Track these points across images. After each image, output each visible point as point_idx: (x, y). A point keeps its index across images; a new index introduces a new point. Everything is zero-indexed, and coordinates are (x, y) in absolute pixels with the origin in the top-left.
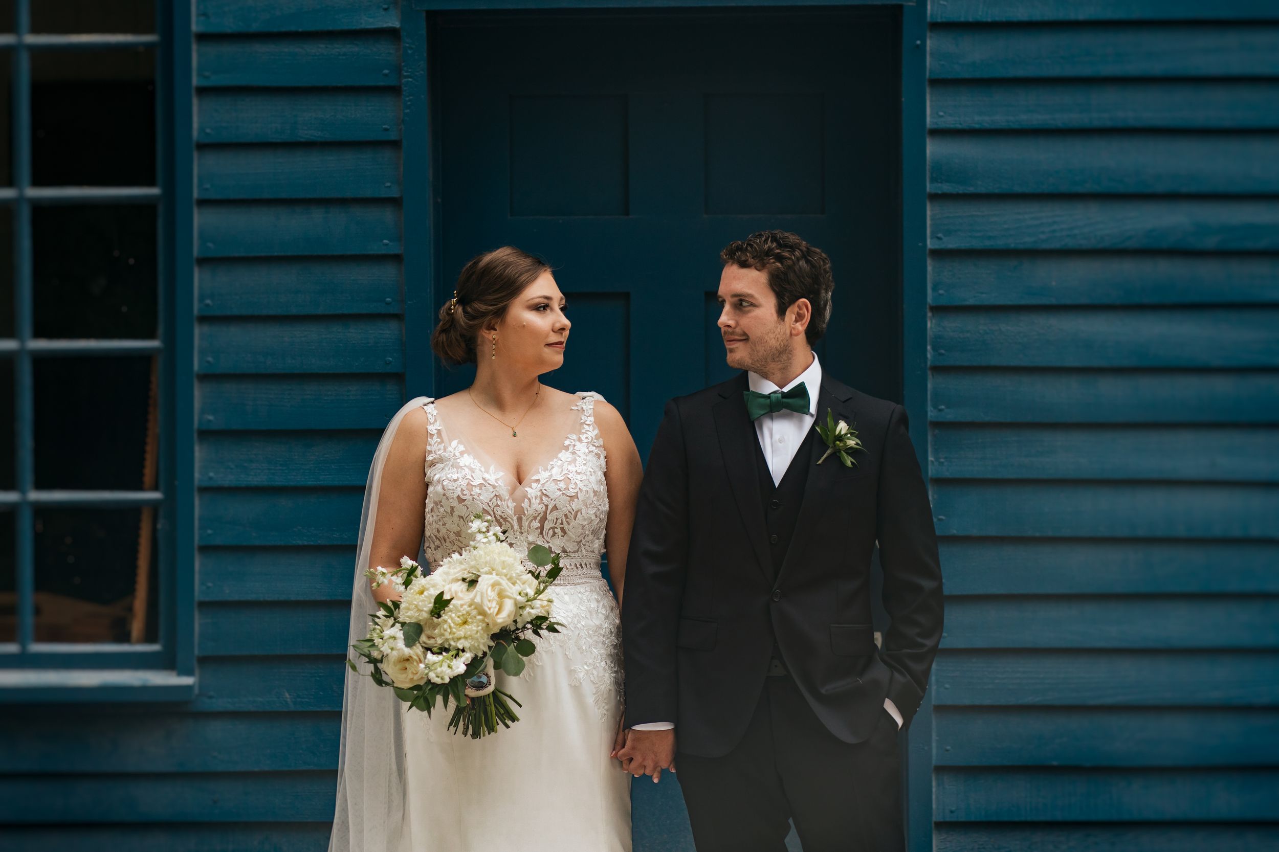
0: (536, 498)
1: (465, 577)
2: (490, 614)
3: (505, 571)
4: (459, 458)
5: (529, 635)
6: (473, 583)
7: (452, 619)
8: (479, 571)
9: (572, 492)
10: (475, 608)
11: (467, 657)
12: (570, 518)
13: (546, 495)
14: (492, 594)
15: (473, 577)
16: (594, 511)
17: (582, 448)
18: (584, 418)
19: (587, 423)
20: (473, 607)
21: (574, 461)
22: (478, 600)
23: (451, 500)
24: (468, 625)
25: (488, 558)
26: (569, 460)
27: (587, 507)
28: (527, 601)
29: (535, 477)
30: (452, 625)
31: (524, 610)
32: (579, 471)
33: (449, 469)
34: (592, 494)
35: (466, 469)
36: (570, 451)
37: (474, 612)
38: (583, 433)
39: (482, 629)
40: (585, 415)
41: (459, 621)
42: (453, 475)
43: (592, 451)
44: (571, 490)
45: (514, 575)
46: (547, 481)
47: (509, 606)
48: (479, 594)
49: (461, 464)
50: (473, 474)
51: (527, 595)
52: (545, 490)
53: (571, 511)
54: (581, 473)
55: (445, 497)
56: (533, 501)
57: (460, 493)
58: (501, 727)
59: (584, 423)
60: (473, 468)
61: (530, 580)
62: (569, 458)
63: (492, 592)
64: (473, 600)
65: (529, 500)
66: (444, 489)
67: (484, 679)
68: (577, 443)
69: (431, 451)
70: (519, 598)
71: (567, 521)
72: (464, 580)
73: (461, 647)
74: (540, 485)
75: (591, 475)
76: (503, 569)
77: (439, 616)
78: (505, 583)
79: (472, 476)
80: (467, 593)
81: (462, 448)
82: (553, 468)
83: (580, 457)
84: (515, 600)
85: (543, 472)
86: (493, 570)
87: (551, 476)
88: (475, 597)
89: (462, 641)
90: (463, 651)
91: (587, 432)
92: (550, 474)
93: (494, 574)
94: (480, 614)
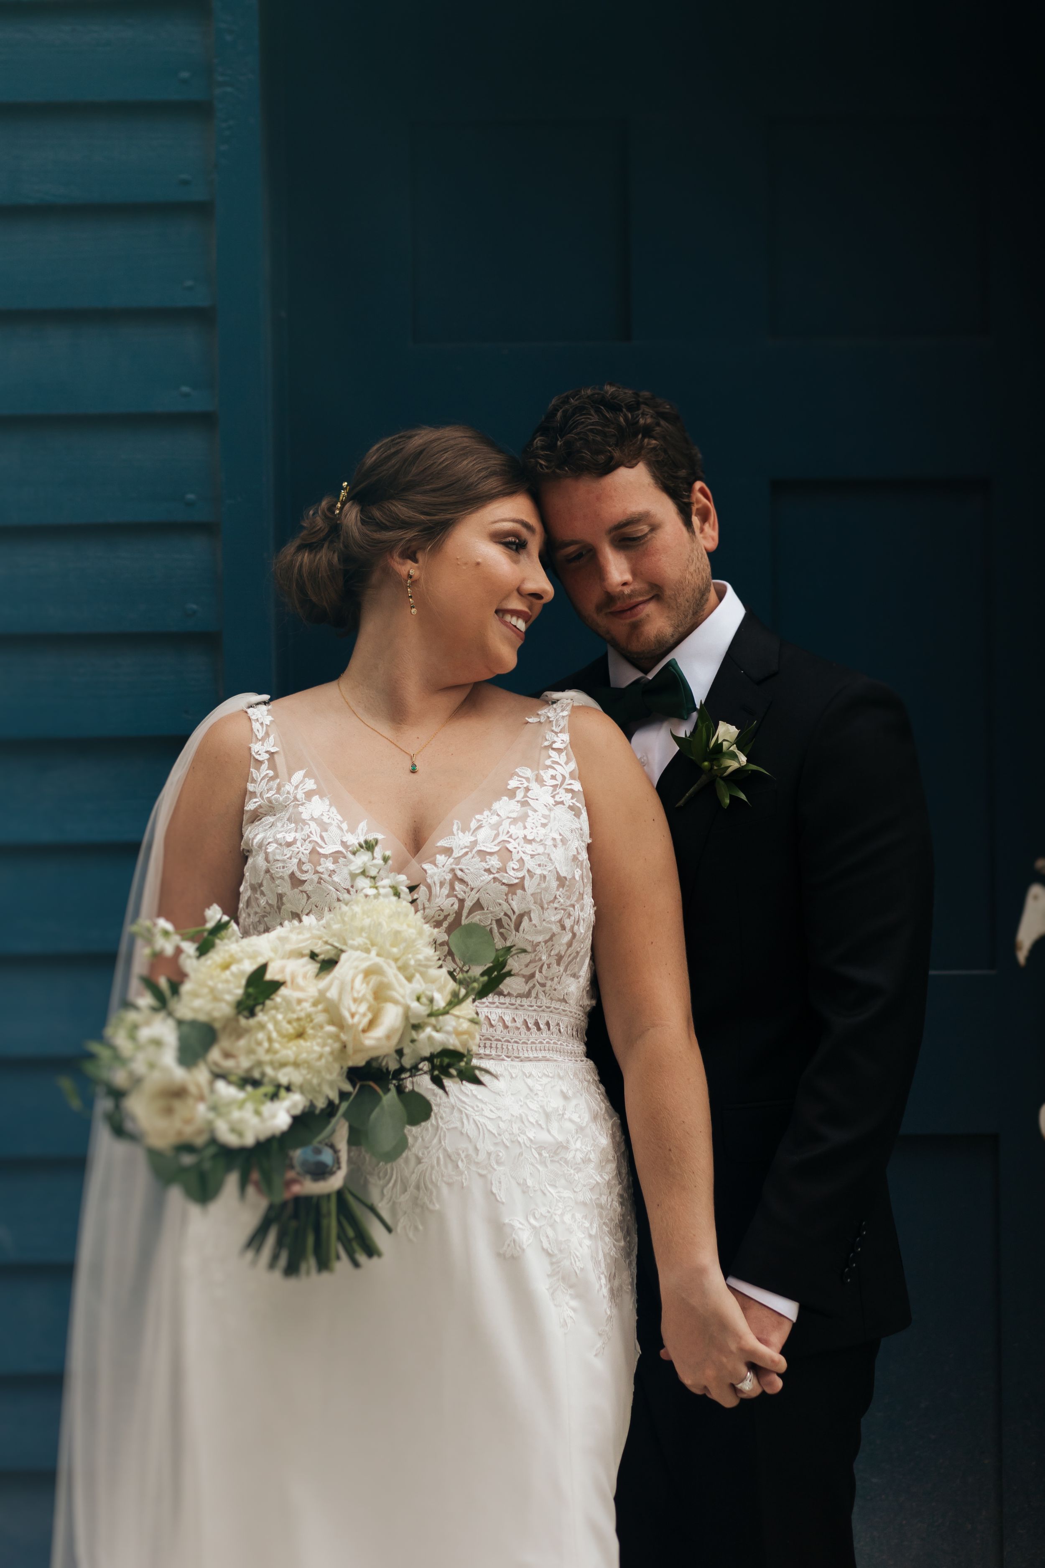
0: (442, 884)
1: (317, 951)
2: (353, 1025)
3: (395, 950)
4: (302, 804)
5: (423, 1084)
6: (328, 964)
7: (276, 1023)
8: (345, 944)
9: (512, 876)
10: (326, 1010)
11: (294, 1102)
12: (506, 926)
13: (462, 881)
14: (361, 988)
15: (332, 954)
16: (558, 917)
17: (541, 796)
18: (550, 736)
19: (555, 746)
20: (320, 1007)
21: (524, 818)
22: (332, 994)
23: (278, 882)
24: (305, 1040)
25: (367, 922)
26: (514, 815)
27: (542, 908)
28: (430, 1015)
29: (442, 843)
30: (274, 1035)
31: (420, 1031)
32: (530, 837)
33: (283, 826)
34: (554, 884)
35: (313, 825)
36: (516, 799)
37: (321, 1018)
38: (548, 767)
39: (332, 1053)
40: (553, 731)
41: (290, 1029)
42: (287, 835)
43: (562, 803)
44: (512, 873)
45: (412, 962)
46: (466, 853)
47: (391, 1017)
48: (336, 983)
49: (305, 816)
50: (324, 834)
51: (431, 1000)
52: (461, 870)
53: (510, 913)
54: (534, 840)
55: (268, 876)
56: (436, 889)
57: (295, 868)
58: (343, 1265)
59: (550, 747)
60: (325, 823)
61: (443, 979)
62: (514, 811)
63: (363, 983)
64: (322, 993)
65: (429, 887)
66: (267, 860)
67: (327, 1157)
68: (534, 785)
69: (255, 792)
70: (415, 1005)
71: (501, 934)
72: (313, 956)
73: (284, 1080)
74: (451, 860)
75: (555, 846)
76: (393, 945)
77: (252, 1014)
78: (392, 973)
79: (322, 837)
80: (315, 981)
81: (310, 784)
82: (480, 827)
83: (535, 811)
84: (407, 1010)
85: (461, 834)
86: (373, 945)
87: (475, 843)
88: (328, 988)
89: (289, 1070)
90: (288, 1089)
91: (555, 766)
92: (472, 839)
93: (373, 953)
94: (332, 1022)
